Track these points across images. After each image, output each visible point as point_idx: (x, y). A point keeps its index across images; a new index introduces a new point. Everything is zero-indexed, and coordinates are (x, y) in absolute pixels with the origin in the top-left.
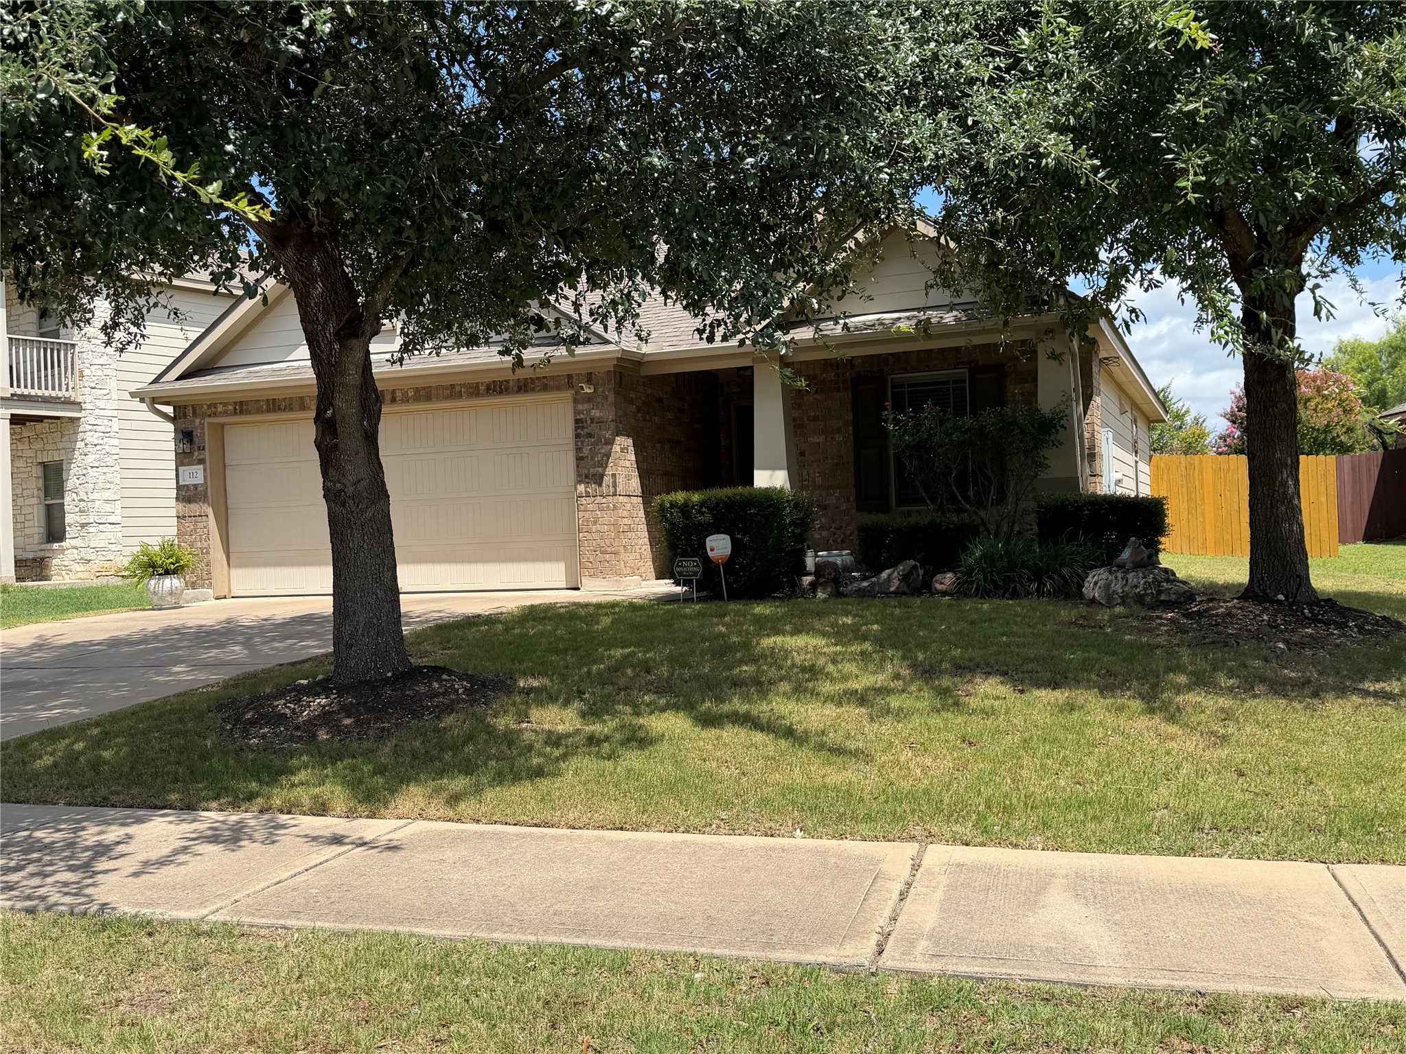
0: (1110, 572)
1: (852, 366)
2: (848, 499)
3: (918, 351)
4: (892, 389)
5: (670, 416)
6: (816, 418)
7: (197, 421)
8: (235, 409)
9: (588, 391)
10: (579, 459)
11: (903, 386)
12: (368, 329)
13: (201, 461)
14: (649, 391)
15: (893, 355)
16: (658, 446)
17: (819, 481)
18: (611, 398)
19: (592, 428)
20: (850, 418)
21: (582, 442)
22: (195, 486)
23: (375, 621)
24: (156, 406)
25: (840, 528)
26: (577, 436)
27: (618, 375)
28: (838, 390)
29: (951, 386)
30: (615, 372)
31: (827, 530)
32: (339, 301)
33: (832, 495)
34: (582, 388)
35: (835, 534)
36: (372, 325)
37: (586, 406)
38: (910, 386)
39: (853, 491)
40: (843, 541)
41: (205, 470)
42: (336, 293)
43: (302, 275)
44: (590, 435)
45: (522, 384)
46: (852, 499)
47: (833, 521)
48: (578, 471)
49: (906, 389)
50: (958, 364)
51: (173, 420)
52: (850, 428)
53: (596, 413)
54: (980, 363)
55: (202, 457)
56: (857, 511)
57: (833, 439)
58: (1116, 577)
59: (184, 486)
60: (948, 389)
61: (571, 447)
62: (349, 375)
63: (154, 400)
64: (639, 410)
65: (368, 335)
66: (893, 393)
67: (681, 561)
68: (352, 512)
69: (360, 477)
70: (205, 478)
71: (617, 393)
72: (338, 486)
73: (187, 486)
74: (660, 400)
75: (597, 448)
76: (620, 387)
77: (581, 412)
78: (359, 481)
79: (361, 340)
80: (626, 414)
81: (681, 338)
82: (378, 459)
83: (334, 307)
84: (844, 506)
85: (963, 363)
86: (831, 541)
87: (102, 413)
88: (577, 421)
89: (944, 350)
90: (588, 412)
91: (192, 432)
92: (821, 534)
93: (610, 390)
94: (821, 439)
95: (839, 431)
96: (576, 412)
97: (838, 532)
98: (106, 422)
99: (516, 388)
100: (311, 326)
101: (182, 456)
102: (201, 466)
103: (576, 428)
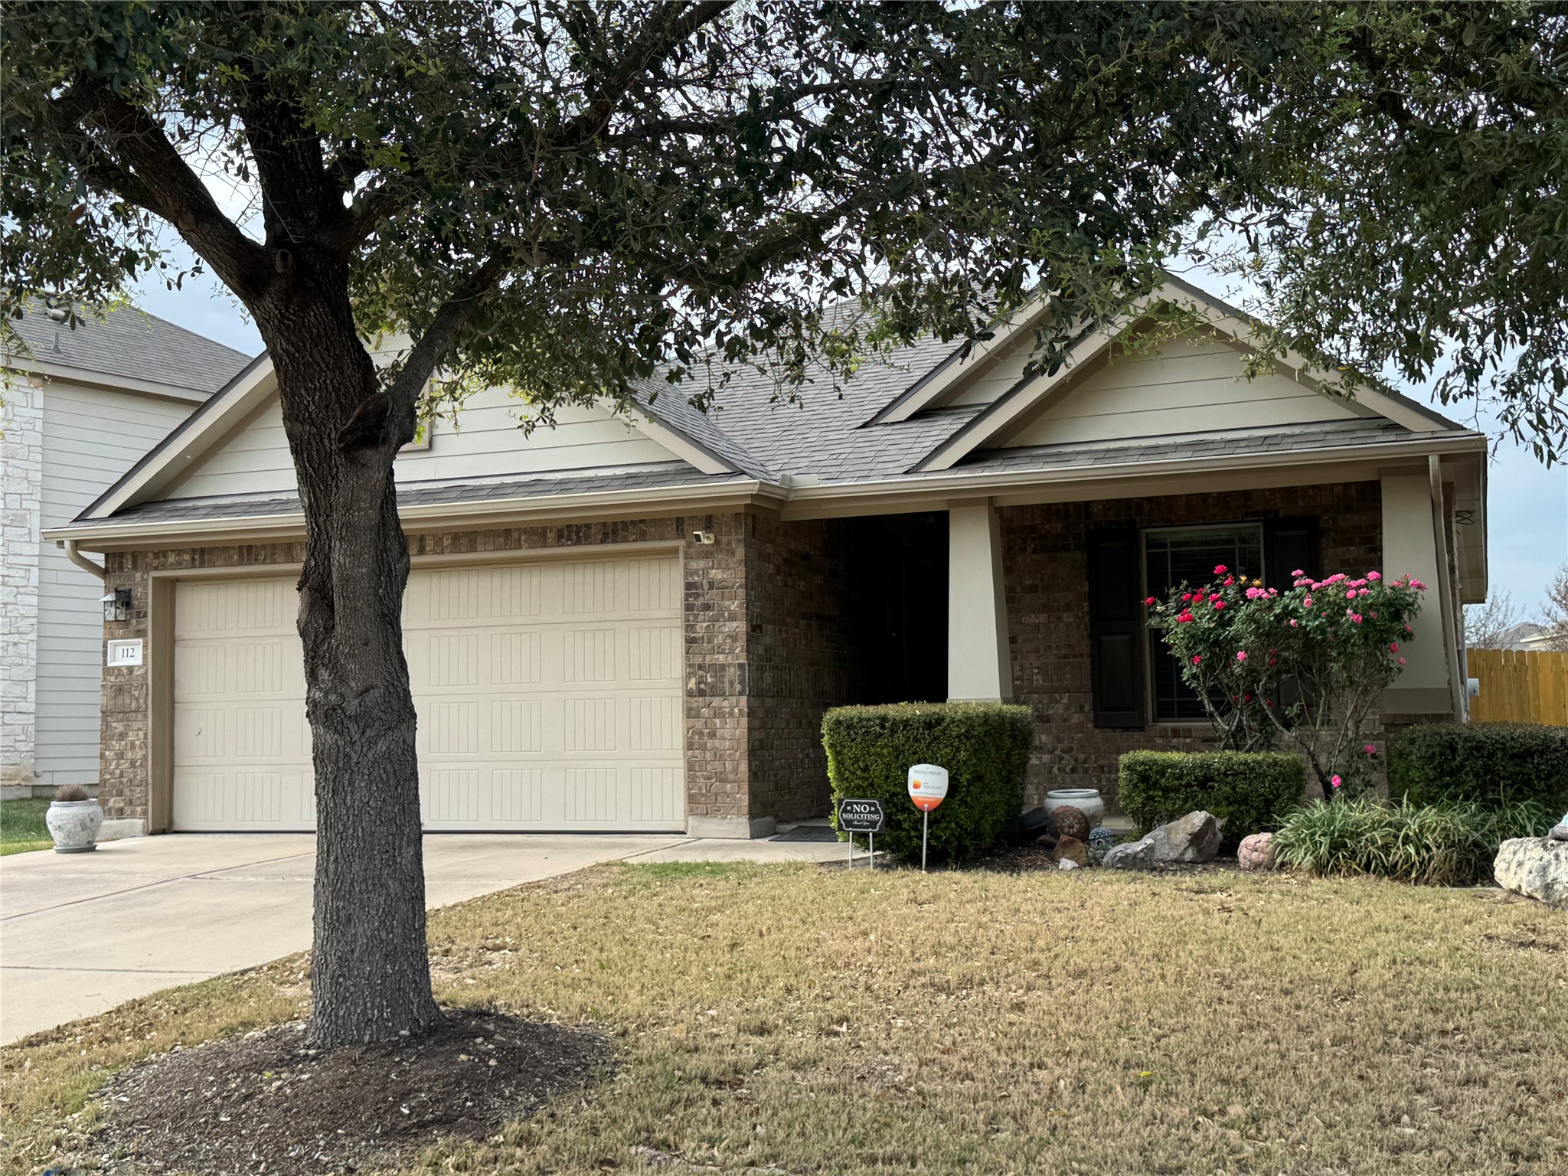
0: (1544, 847)
1: (1089, 515)
2: (1082, 708)
3: (1187, 496)
4: (1148, 547)
5: (819, 580)
6: (1033, 589)
7: (138, 575)
8: (193, 559)
9: (706, 542)
10: (690, 641)
11: (1164, 545)
12: (395, 434)
13: (140, 633)
14: (792, 546)
15: (1150, 499)
16: (802, 623)
17: (1038, 680)
18: (740, 553)
19: (712, 596)
20: (1086, 589)
21: (696, 616)
22: (131, 669)
23: (383, 935)
24: (81, 553)
25: (1070, 750)
26: (689, 607)
27: (750, 520)
28: (1066, 548)
29: (1238, 546)
30: (746, 515)
31: (1049, 752)
32: (346, 387)
33: (1057, 702)
34: (698, 538)
35: (1062, 759)
36: (401, 425)
37: (702, 564)
38: (1174, 544)
39: (1090, 696)
40: (1073, 770)
41: (145, 647)
42: (342, 373)
43: (289, 341)
44: (707, 607)
45: (610, 530)
46: (1087, 708)
47: (1060, 740)
48: (688, 659)
49: (1169, 550)
50: (1247, 514)
51: (104, 573)
52: (1086, 604)
53: (716, 574)
54: (1281, 514)
55: (141, 627)
56: (1096, 726)
57: (1060, 619)
58: (1557, 856)
59: (114, 668)
60: (1233, 551)
61: (679, 622)
62: (359, 509)
63: (77, 544)
64: (778, 570)
65: (394, 441)
66: (1148, 554)
67: (851, 804)
68: (353, 743)
69: (369, 683)
70: (145, 657)
71: (748, 546)
72: (333, 697)
73: (119, 668)
74: (807, 557)
75: (717, 625)
76: (753, 536)
77: (695, 572)
78: (367, 690)
79: (382, 449)
80: (759, 576)
81: (843, 468)
82: (400, 653)
83: (338, 396)
84: (1076, 719)
85: (1255, 514)
86: (1055, 770)
87: (17, 560)
88: (689, 586)
89: (1226, 494)
90: (705, 571)
91: (130, 590)
92: (1040, 759)
93: (739, 541)
94: (1042, 618)
95: (1068, 608)
96: (688, 573)
97: (1066, 756)
98: (22, 573)
99: (600, 537)
100: (299, 427)
101: (114, 625)
102: (141, 640)
103: (687, 596)
